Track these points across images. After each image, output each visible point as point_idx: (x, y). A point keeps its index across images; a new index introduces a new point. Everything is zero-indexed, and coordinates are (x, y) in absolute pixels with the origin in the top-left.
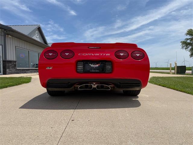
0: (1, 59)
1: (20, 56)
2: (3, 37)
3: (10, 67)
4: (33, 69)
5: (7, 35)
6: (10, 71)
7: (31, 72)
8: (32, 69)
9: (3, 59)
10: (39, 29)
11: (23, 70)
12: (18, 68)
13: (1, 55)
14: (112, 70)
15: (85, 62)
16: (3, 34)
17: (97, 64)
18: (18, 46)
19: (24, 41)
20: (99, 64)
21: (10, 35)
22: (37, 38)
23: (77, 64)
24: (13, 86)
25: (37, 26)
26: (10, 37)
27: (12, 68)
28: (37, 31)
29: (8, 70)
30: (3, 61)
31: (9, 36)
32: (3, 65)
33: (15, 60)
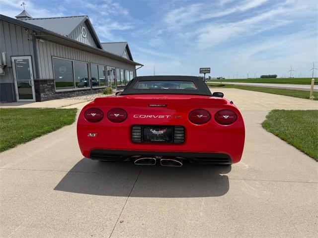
0: (32, 78)
1: (60, 71)
2: (31, 43)
3: (46, 90)
4: (81, 90)
5: (37, 40)
6: (46, 96)
7: (78, 95)
8: (78, 91)
9: (34, 78)
10: (87, 23)
11: (65, 92)
12: (57, 91)
13: (31, 72)
14: (184, 140)
15: (143, 127)
16: (31, 38)
17: (161, 130)
18: (56, 55)
19: (64, 47)
20: (165, 130)
21: (43, 39)
22: (84, 38)
23: (132, 129)
24: (50, 132)
25: (83, 18)
26: (43, 41)
27: (48, 90)
28: (83, 27)
29: (42, 95)
30: (35, 81)
31: (41, 40)
32: (35, 87)
33: (52, 78)
